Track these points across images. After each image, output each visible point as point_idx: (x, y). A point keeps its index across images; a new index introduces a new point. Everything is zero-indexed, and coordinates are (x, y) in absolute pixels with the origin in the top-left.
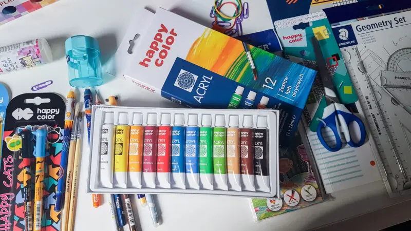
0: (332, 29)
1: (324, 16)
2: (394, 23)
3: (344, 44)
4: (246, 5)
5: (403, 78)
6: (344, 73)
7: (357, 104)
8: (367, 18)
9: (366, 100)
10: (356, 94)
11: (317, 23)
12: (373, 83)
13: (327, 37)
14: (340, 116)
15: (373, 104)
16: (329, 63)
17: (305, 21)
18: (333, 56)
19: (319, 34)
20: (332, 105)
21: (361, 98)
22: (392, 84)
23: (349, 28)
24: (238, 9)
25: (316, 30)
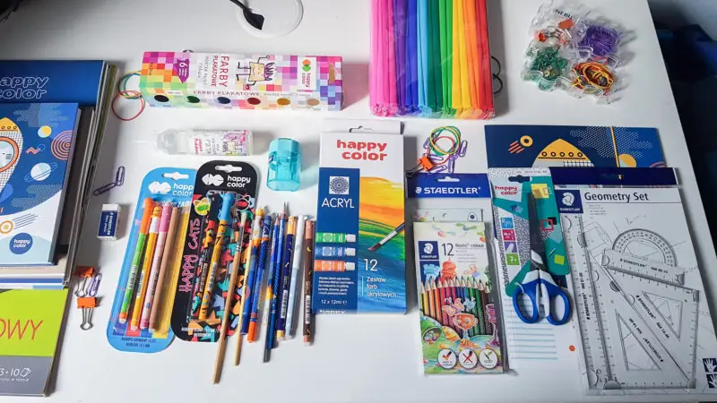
0: (555, 191)
1: (548, 173)
2: (633, 198)
3: (567, 209)
4: (465, 143)
5: (631, 263)
6: (559, 241)
7: (568, 277)
8: (601, 186)
9: (580, 278)
10: (568, 267)
11: (539, 180)
12: (592, 260)
13: (547, 197)
14: (543, 286)
15: (587, 284)
16: (543, 227)
17: (524, 175)
18: (549, 218)
19: (537, 191)
20: (536, 271)
21: (574, 273)
22: (615, 266)
23: (576, 193)
24: (455, 146)
25: (534, 187)
